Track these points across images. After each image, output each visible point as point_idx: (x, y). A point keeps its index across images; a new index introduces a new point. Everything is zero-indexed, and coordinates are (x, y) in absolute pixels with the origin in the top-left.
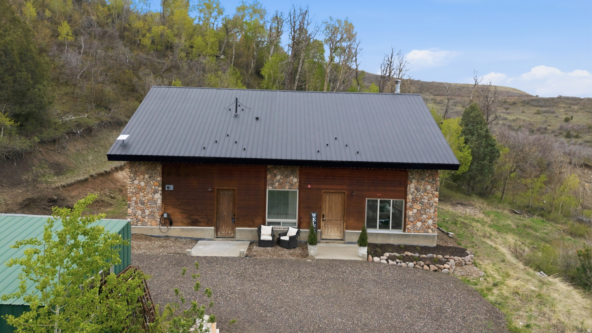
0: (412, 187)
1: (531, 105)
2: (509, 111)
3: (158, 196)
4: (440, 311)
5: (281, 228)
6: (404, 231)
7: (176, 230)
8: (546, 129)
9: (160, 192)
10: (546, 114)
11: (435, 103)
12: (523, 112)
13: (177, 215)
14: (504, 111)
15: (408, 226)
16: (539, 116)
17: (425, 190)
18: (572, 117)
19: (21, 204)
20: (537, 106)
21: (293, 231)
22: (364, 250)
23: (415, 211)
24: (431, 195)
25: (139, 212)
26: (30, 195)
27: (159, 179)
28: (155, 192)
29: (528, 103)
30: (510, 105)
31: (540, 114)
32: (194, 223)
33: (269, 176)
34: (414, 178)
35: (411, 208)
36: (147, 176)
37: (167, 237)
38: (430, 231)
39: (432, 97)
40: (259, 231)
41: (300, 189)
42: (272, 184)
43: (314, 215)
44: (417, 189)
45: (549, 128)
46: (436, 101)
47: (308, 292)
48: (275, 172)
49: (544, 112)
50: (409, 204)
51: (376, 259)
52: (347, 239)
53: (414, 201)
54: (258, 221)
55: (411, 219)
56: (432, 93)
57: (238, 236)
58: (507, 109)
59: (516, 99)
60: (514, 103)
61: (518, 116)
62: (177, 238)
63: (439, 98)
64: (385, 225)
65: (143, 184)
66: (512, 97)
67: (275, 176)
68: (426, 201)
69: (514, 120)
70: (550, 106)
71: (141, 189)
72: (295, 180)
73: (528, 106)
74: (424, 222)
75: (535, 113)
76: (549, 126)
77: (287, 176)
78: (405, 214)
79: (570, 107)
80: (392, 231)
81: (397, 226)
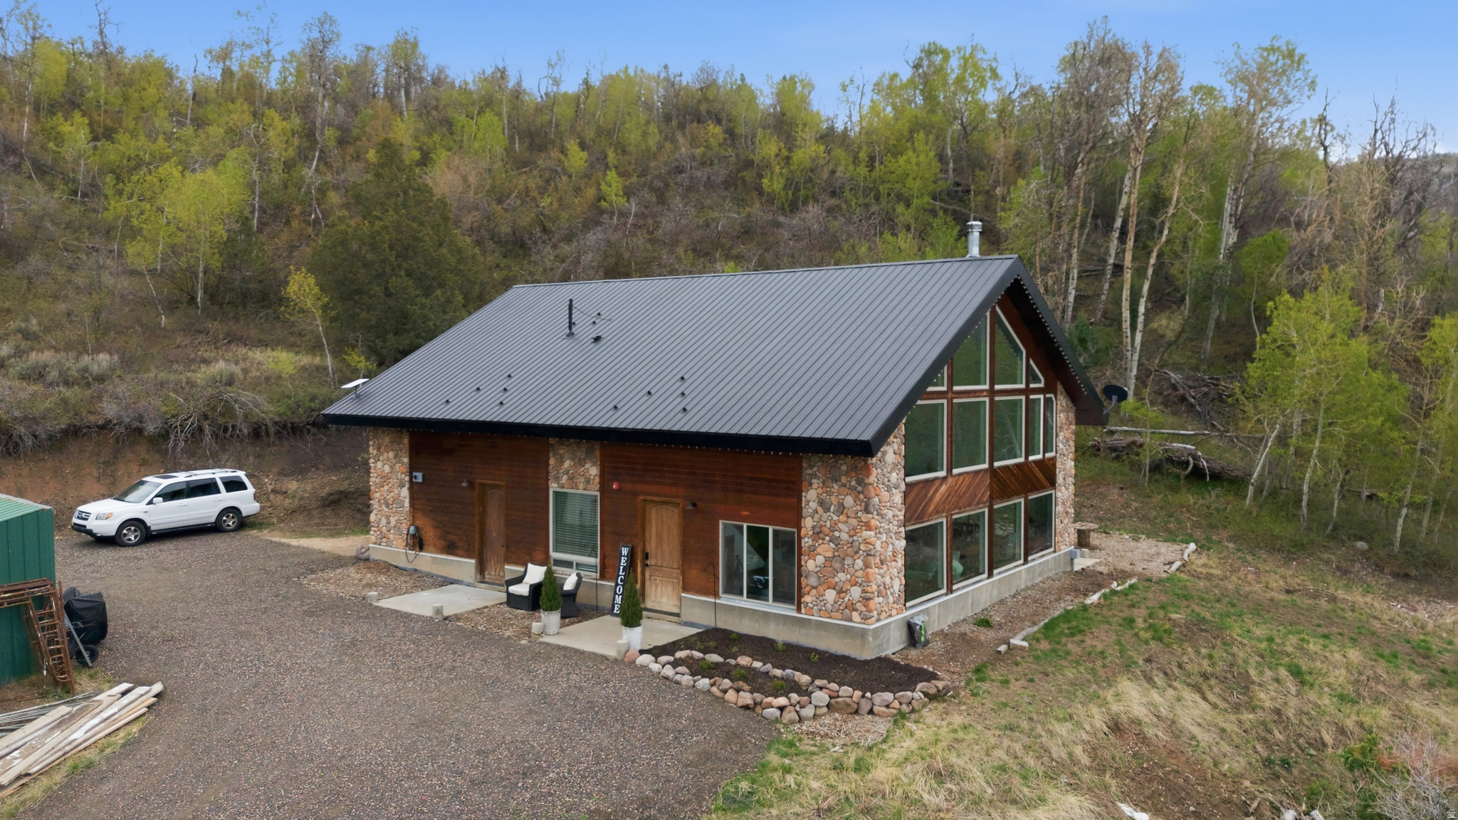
0: (811, 497)
3: (405, 492)
6: (799, 610)
7: (426, 560)
9: (407, 485)
13: (429, 534)
15: (807, 599)
17: (841, 508)
19: (324, 499)
23: (820, 560)
24: (854, 522)
25: (384, 521)
26: (345, 486)
27: (406, 460)
28: (402, 486)
32: (450, 549)
33: (552, 461)
34: (815, 476)
35: (812, 551)
36: (391, 455)
38: (855, 616)
41: (602, 490)
42: (557, 479)
43: (625, 551)
44: (821, 503)
48: (561, 452)
50: (807, 542)
52: (684, 615)
53: (818, 534)
54: (538, 555)
55: (813, 581)
62: (425, 572)
64: (757, 592)
65: (387, 469)
67: (562, 462)
68: (844, 536)
71: (385, 478)
72: (594, 471)
74: (841, 591)
77: (581, 463)
78: (800, 566)
80: (769, 606)
81: (782, 597)
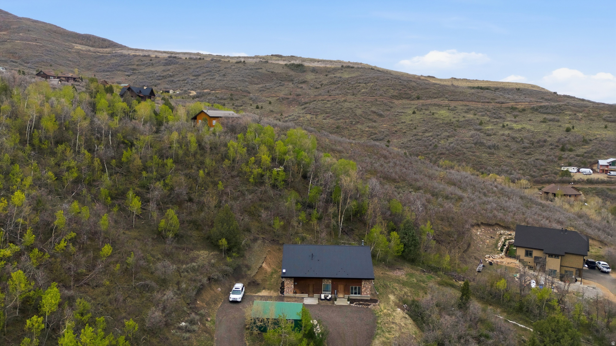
0: (363, 283)
1: (539, 112)
2: (517, 119)
3: (293, 286)
4: (363, 319)
5: (326, 294)
7: (298, 295)
8: (545, 141)
10: (551, 123)
11: (449, 109)
12: (530, 120)
13: (298, 291)
14: (513, 119)
15: (362, 294)
16: (544, 125)
17: (367, 284)
18: (573, 127)
20: (545, 113)
21: (330, 296)
22: (349, 302)
25: (288, 290)
27: (293, 282)
29: (537, 110)
30: (520, 111)
31: (545, 122)
32: (303, 293)
33: (323, 282)
34: (364, 281)
36: (290, 282)
37: (295, 297)
38: (368, 295)
39: (447, 102)
40: (321, 296)
41: (332, 284)
42: (324, 284)
43: (336, 291)
45: (549, 139)
46: (450, 108)
47: (335, 314)
48: (325, 280)
49: (550, 121)
50: (362, 288)
51: (352, 305)
52: (345, 297)
53: (364, 287)
54: (320, 293)
56: (447, 98)
57: (315, 297)
58: (515, 116)
59: (527, 105)
60: (524, 110)
61: (524, 125)
62: (298, 297)
63: (453, 104)
64: (356, 293)
66: (523, 103)
67: (325, 282)
68: (367, 287)
69: (519, 130)
70: (556, 113)
71: (288, 284)
72: (330, 281)
73: (536, 113)
74: (366, 292)
75: (541, 122)
76: (550, 137)
77: (328, 280)
78: (361, 290)
79: (575, 114)
80: (357, 295)
81: (359, 294)
